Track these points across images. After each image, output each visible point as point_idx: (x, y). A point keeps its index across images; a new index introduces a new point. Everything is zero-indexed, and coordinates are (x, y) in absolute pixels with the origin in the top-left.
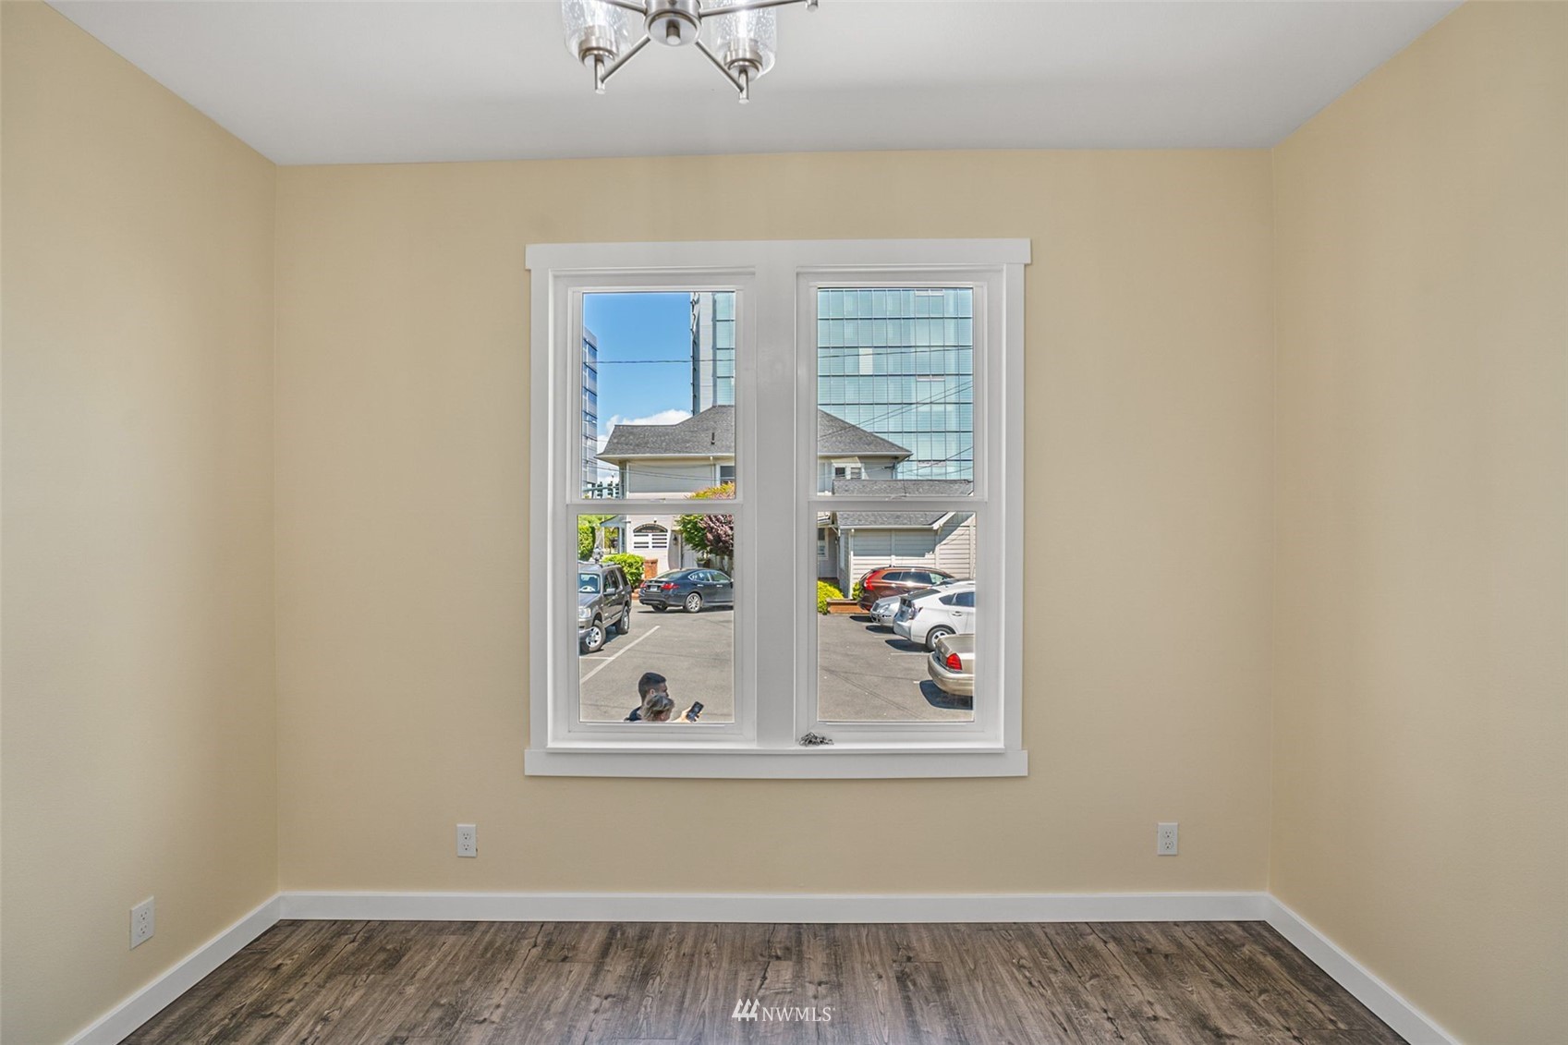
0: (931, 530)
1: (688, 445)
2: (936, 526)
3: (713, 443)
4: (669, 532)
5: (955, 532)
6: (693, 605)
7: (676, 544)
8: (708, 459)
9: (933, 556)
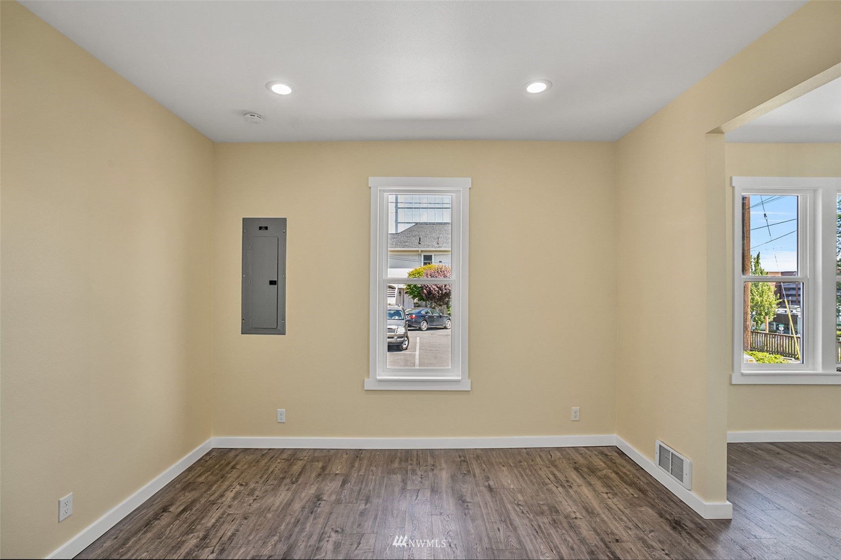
1: (407, 244)
3: (420, 243)
4: (397, 289)
6: (424, 327)
7: (400, 295)
8: (418, 251)
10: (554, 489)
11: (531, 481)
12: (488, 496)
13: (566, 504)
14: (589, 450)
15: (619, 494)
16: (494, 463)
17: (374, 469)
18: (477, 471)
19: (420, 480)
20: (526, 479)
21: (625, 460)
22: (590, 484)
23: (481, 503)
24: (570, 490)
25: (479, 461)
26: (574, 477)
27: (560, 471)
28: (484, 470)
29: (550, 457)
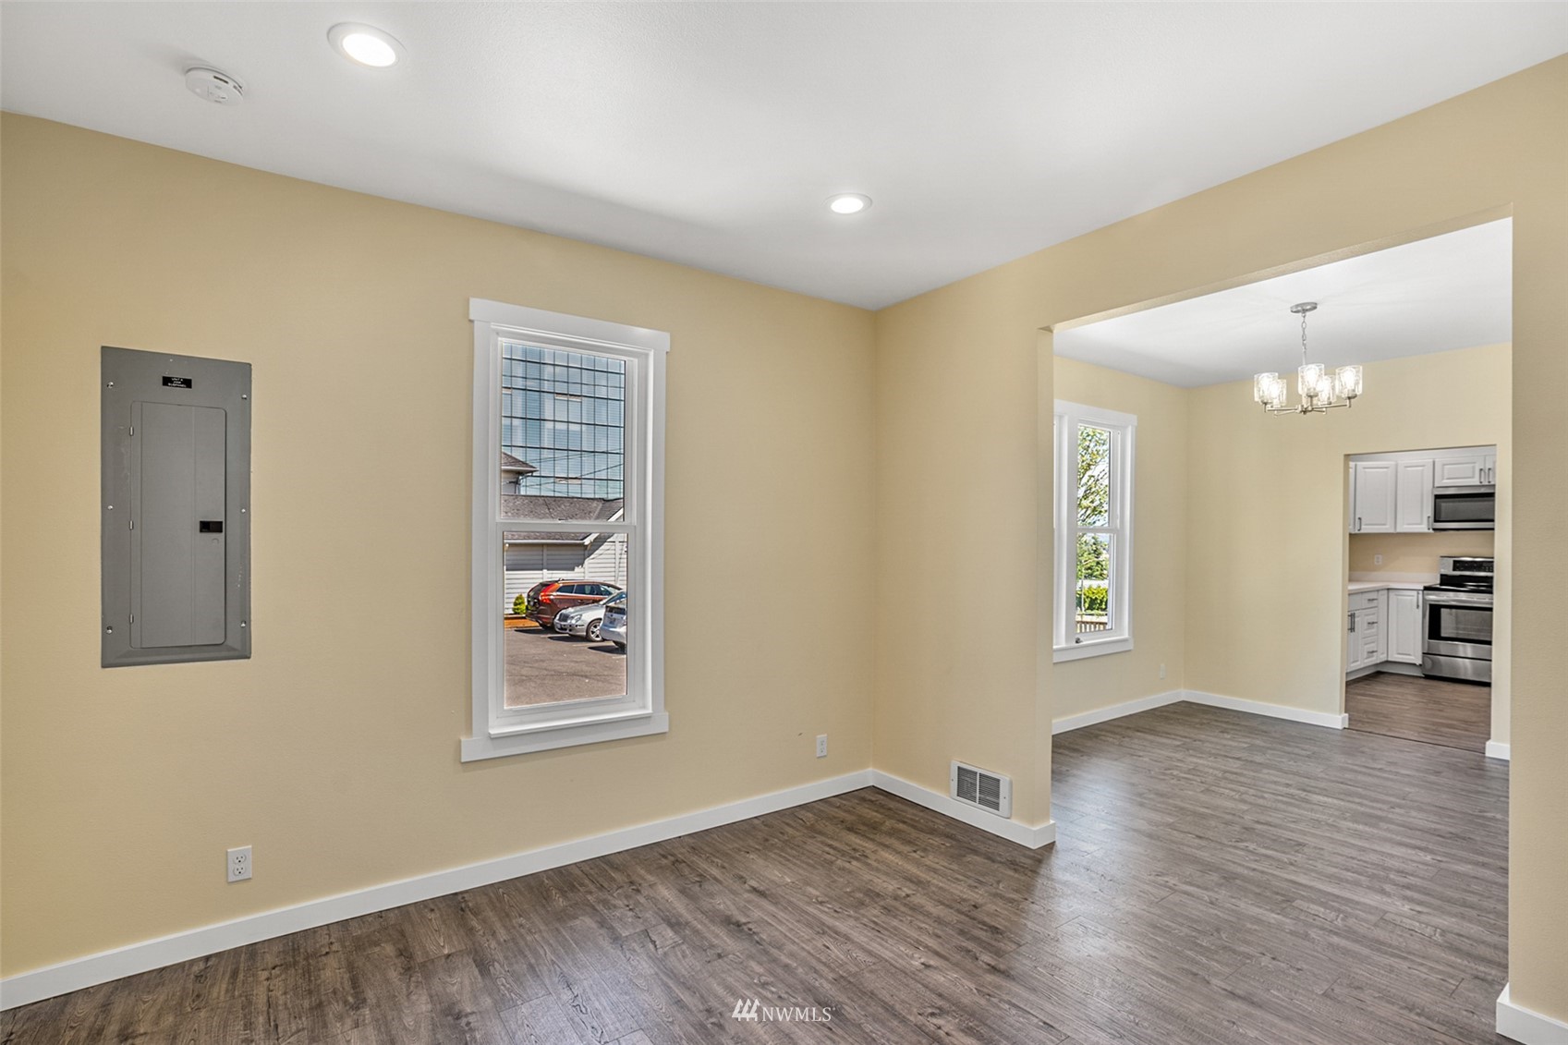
0: (582, 545)
2: (587, 542)
5: (602, 547)
9: (582, 570)
10: (847, 865)
11: (808, 864)
12: (764, 903)
13: (880, 881)
14: (842, 799)
15: (929, 848)
16: (729, 852)
17: (522, 920)
18: (715, 872)
19: (630, 913)
20: (798, 862)
21: (898, 801)
22: (887, 847)
23: (766, 918)
24: (869, 861)
25: (703, 856)
26: (858, 841)
27: (832, 838)
28: (724, 867)
29: (801, 821)
